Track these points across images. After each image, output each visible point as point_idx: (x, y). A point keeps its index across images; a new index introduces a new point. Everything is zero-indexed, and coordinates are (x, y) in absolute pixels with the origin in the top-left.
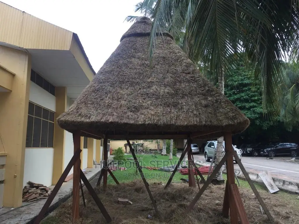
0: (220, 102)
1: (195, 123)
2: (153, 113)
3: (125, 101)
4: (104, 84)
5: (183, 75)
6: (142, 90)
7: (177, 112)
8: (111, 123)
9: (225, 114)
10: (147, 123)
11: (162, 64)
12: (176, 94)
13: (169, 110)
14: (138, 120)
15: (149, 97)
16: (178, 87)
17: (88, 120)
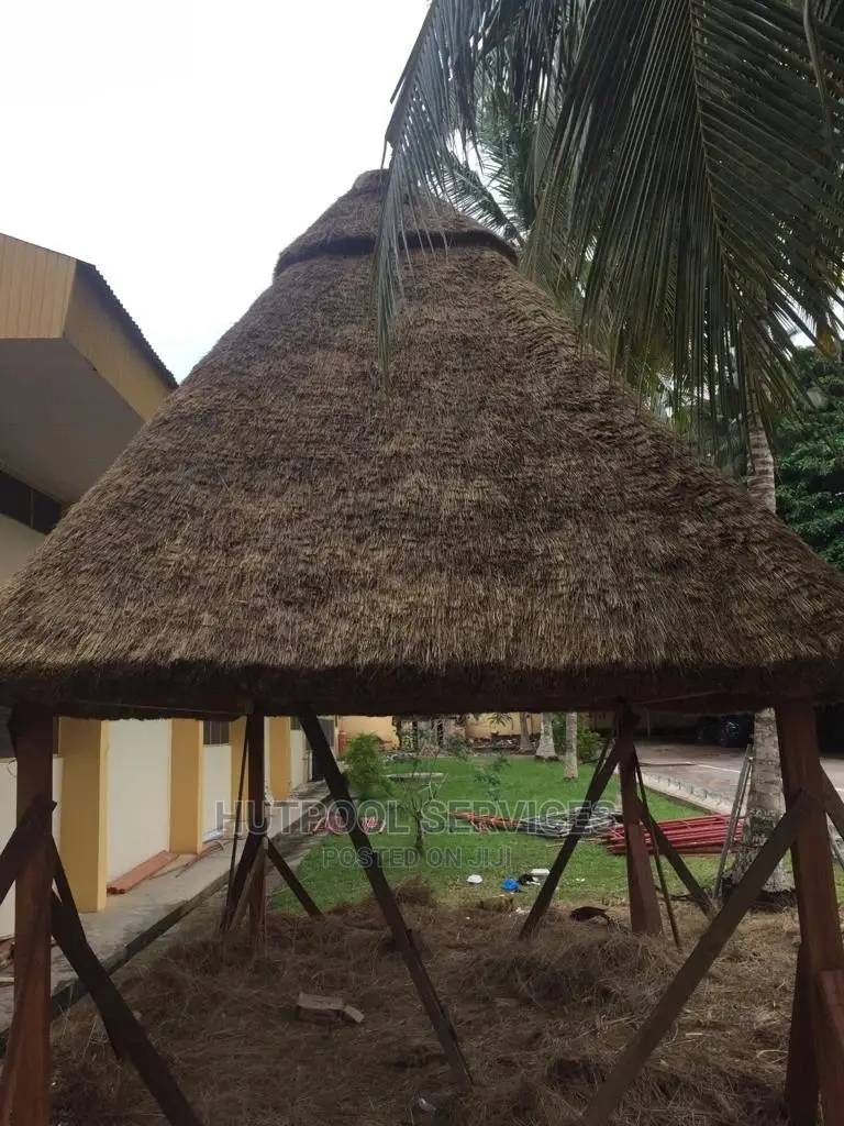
0: (745, 542)
1: (616, 655)
2: (395, 607)
3: (265, 551)
4: (169, 476)
5: (557, 419)
6: (350, 494)
7: (519, 600)
8: (181, 665)
9: (774, 604)
10: (363, 660)
11: (455, 370)
12: (521, 510)
13: (481, 591)
14: (319, 645)
15: (383, 529)
16: (530, 474)
17: (63, 658)
